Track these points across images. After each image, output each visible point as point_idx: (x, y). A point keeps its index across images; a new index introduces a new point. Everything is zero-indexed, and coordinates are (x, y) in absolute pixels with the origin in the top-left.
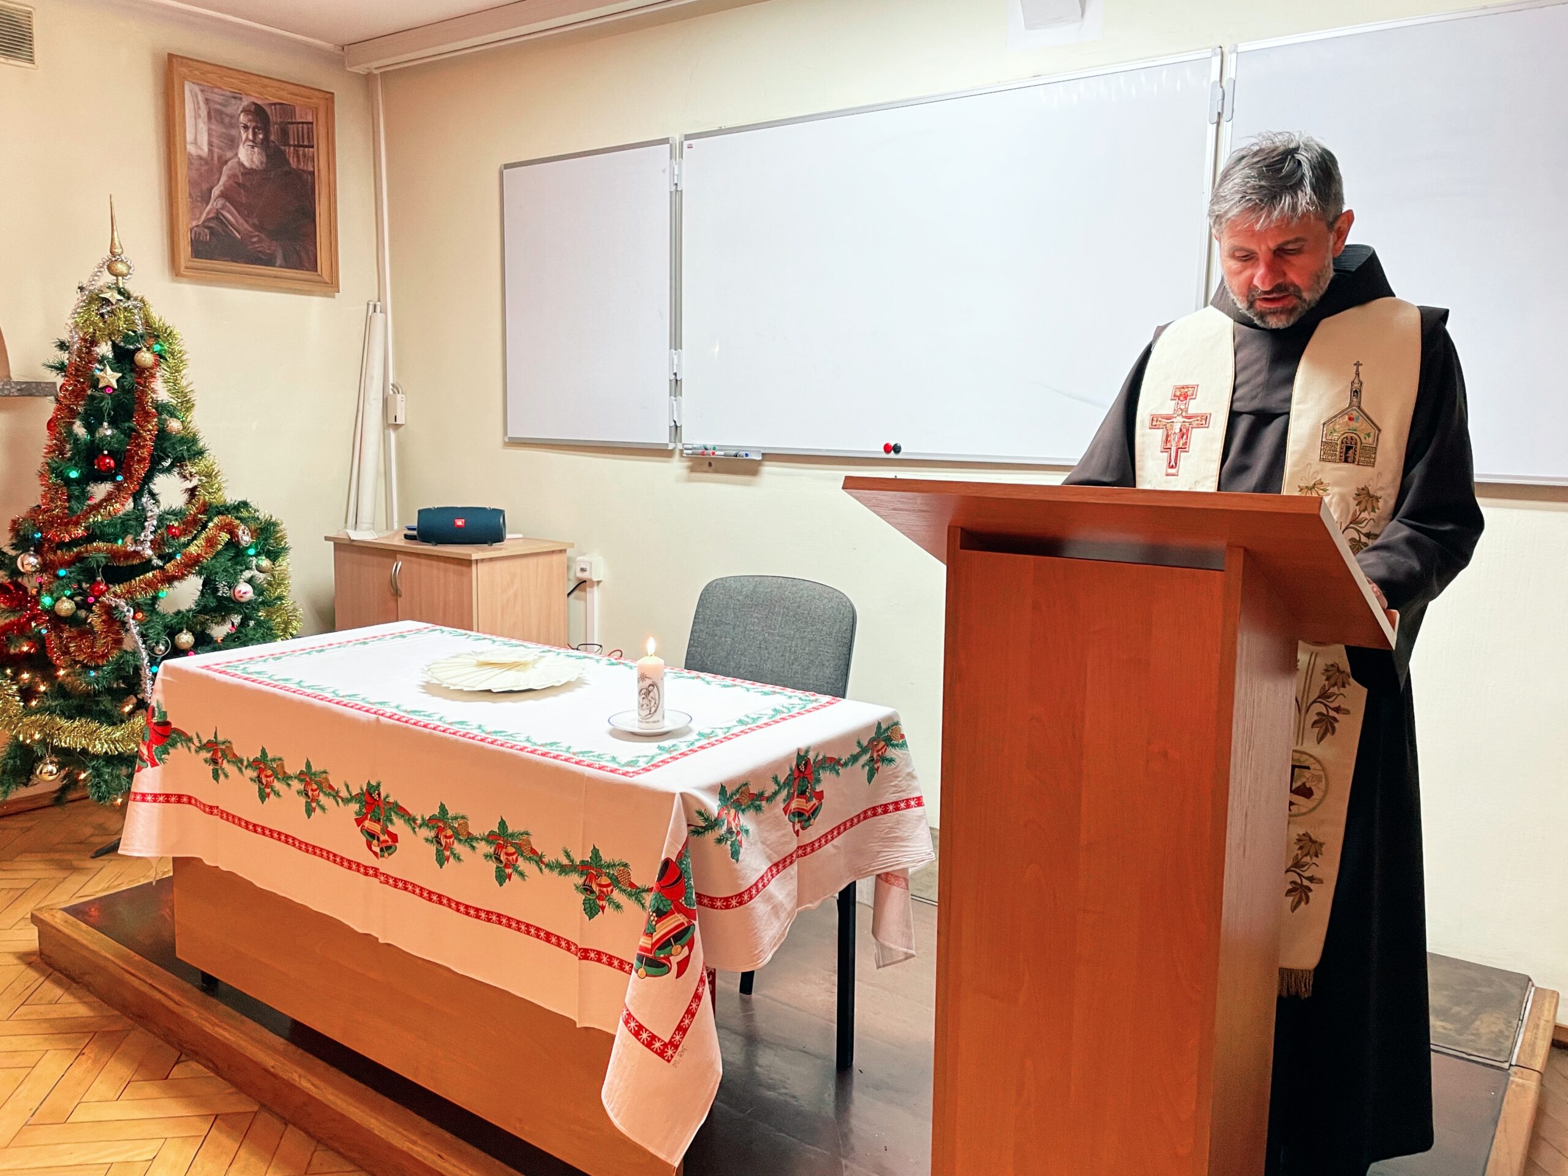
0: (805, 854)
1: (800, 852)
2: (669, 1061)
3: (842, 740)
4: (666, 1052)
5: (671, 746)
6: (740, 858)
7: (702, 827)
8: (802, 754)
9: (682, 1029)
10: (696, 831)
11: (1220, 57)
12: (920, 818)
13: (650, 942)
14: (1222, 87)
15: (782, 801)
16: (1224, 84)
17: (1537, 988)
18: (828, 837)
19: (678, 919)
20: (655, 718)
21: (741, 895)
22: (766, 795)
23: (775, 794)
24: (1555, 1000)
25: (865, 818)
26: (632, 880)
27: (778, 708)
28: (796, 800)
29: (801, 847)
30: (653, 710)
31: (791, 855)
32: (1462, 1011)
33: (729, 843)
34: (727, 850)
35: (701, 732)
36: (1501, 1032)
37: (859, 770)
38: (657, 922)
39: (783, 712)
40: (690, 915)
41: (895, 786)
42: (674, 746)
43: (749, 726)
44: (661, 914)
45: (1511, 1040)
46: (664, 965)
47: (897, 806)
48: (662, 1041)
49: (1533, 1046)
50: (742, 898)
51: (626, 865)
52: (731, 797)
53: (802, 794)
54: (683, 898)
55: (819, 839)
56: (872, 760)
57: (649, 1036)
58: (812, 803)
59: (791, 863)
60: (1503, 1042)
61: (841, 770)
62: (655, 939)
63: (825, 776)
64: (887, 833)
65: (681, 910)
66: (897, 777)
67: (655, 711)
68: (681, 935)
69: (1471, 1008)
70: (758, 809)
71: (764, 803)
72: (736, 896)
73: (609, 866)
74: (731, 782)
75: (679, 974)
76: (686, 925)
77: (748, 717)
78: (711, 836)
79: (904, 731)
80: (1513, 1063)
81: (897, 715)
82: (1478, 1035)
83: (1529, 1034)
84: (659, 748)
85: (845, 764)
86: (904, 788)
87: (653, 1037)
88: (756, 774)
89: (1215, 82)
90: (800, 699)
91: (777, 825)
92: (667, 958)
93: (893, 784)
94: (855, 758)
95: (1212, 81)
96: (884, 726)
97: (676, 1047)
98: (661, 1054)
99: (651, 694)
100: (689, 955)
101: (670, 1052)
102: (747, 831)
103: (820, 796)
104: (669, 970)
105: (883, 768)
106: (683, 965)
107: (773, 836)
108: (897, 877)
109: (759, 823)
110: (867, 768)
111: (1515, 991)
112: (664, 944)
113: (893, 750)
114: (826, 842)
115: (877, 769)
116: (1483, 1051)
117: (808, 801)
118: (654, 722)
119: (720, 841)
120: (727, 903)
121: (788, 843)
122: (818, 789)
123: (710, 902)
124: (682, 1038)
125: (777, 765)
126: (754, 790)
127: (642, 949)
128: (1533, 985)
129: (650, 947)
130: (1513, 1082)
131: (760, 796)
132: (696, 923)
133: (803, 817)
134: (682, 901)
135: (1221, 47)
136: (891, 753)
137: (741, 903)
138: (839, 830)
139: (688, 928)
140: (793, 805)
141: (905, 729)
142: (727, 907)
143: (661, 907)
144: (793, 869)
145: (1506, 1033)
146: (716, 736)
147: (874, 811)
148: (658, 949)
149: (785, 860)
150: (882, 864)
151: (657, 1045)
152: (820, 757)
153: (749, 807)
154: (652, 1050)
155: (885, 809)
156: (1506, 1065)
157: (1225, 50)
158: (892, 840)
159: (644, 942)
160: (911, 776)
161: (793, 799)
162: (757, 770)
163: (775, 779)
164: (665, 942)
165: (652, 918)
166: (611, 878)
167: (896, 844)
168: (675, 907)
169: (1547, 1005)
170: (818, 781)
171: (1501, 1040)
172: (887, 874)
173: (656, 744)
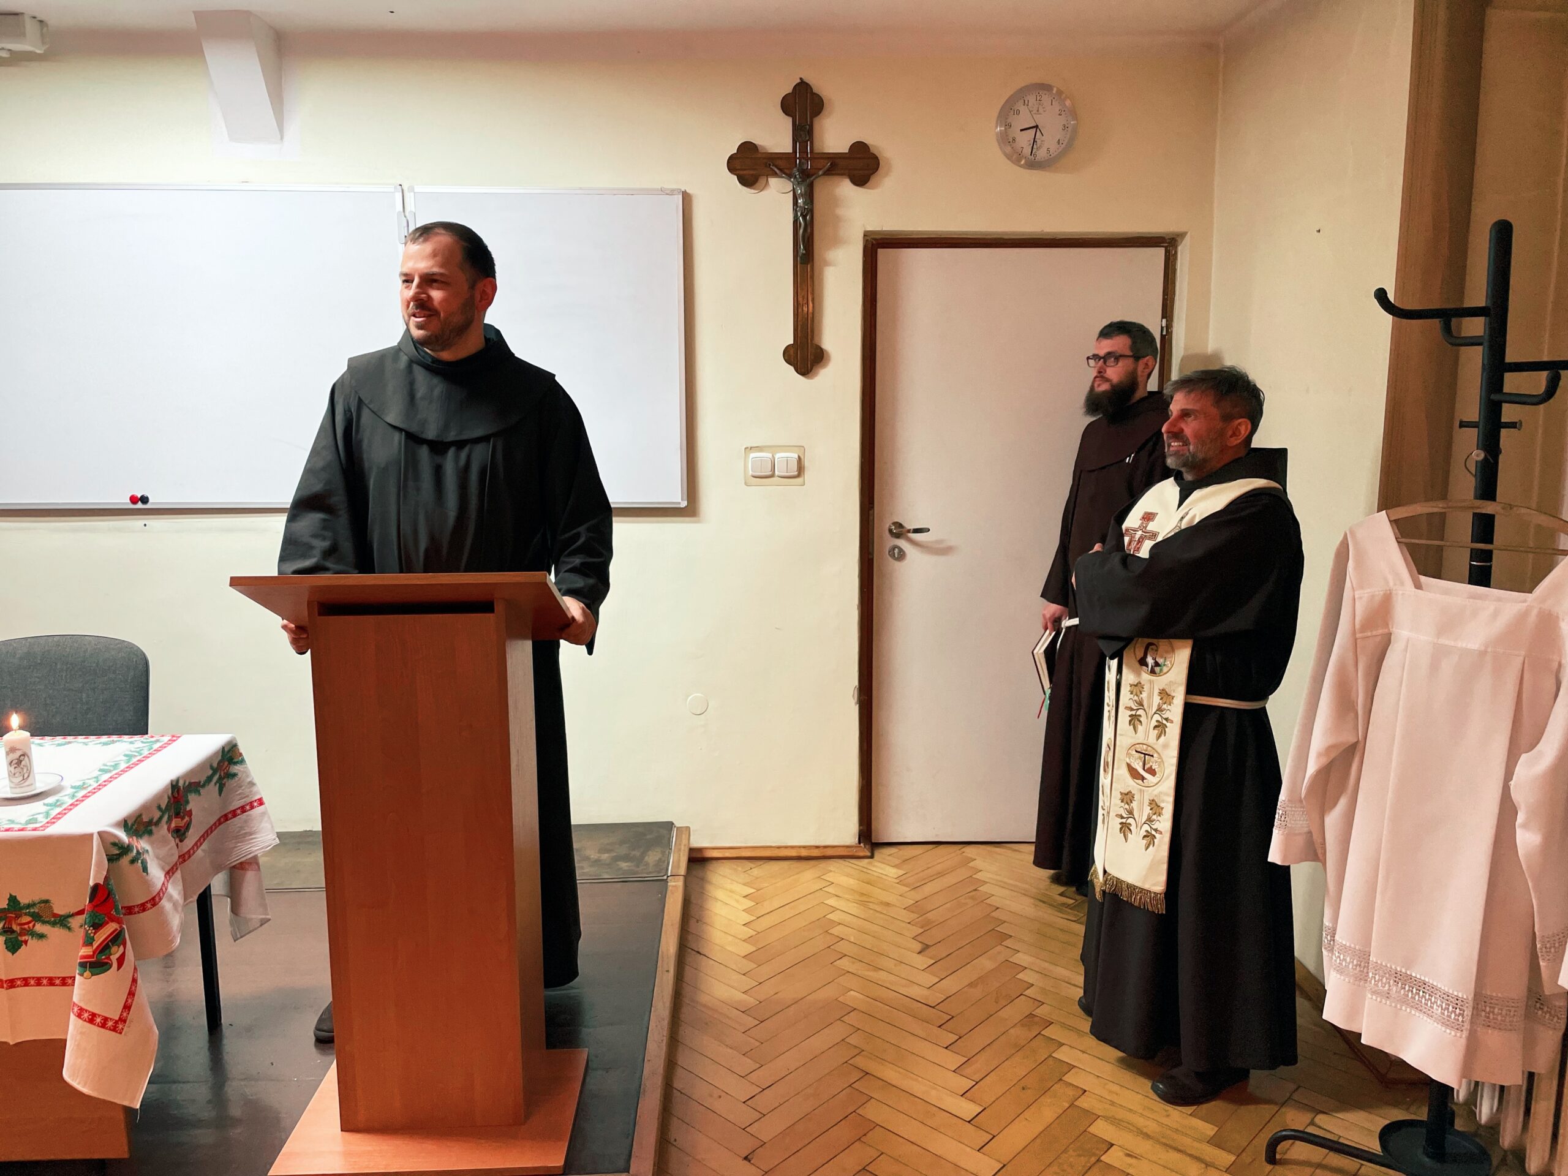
0: (185, 861)
1: (181, 860)
2: (121, 1033)
3: (201, 767)
4: (118, 1027)
5: (55, 801)
6: (149, 872)
7: (116, 855)
8: (174, 783)
9: (127, 1007)
10: (111, 859)
11: (401, 193)
12: (264, 814)
13: (91, 950)
14: (405, 217)
15: (165, 823)
16: (407, 214)
17: (677, 828)
18: (198, 844)
19: (112, 927)
20: (27, 783)
21: (153, 899)
22: (155, 820)
23: (160, 819)
24: (688, 832)
25: (220, 824)
26: (55, 912)
27: (128, 753)
28: (174, 820)
29: (181, 856)
30: (26, 776)
31: (176, 863)
32: (637, 853)
33: (140, 861)
34: (139, 867)
35: (73, 785)
36: (660, 859)
37: (212, 787)
38: (95, 934)
39: (135, 756)
40: (119, 921)
41: (240, 794)
42: (58, 801)
43: (113, 774)
44: (97, 926)
45: (666, 862)
46: (107, 963)
47: (243, 809)
48: (114, 1020)
49: (679, 861)
50: (154, 901)
51: (47, 902)
52: (132, 827)
53: (177, 815)
54: (114, 910)
55: (193, 847)
56: (220, 778)
57: (102, 1019)
58: (185, 820)
59: (177, 869)
60: (663, 864)
61: (202, 791)
62: (95, 947)
63: (192, 797)
64: (238, 832)
65: (113, 919)
66: (241, 787)
67: (28, 776)
68: (117, 938)
69: (642, 850)
70: (150, 833)
71: (153, 828)
72: (150, 900)
73: (29, 906)
74: (130, 816)
75: (119, 968)
76: (119, 929)
77: (107, 766)
78: (125, 860)
79: (242, 750)
80: (669, 875)
81: (235, 738)
82: (647, 864)
83: (676, 855)
84: (44, 804)
85: (203, 786)
86: (247, 794)
87: (106, 1019)
88: (145, 807)
89: (399, 212)
90: (142, 742)
91: (165, 841)
92: (108, 958)
93: (238, 792)
94: (209, 779)
95: (397, 211)
96: (226, 750)
97: (125, 1021)
98: (114, 1029)
99: (23, 763)
100: (124, 953)
101: (121, 1026)
102: (147, 851)
103: (190, 813)
104: (111, 966)
105: (230, 783)
106: (121, 961)
107: (163, 851)
108: (251, 863)
109: (152, 844)
110: (218, 784)
111: (665, 832)
112: (105, 948)
113: (235, 767)
114: (198, 848)
115: (225, 784)
116: (650, 873)
117: (183, 818)
118: (28, 786)
119: (133, 861)
120: (143, 907)
121: (173, 855)
122: (188, 808)
123: (130, 910)
124: (128, 1014)
125: (158, 797)
126: (145, 819)
127: (83, 957)
128: (675, 827)
129: (92, 953)
130: (670, 886)
131: (150, 823)
132: (125, 926)
133: (180, 833)
134: (113, 912)
135: (401, 185)
136: (235, 769)
137: (154, 905)
138: (204, 837)
139: (121, 931)
140: (173, 825)
141: (242, 749)
142: (144, 910)
143: (97, 921)
144: (178, 875)
145: (663, 859)
146: (90, 785)
147: (225, 818)
148: (99, 953)
149: (172, 868)
150: (238, 856)
151: (110, 1024)
152: (187, 784)
153: (144, 833)
154: (107, 1028)
155: (234, 814)
156: (665, 877)
157: (405, 188)
158: (244, 836)
159: (84, 952)
160: (252, 784)
161: (172, 820)
162: (147, 803)
163: (159, 808)
164: (105, 946)
165: (90, 932)
166: (31, 916)
167: (247, 838)
168: (109, 918)
169: (684, 836)
170: (187, 802)
171: (661, 864)
172: (241, 863)
173: (41, 803)
